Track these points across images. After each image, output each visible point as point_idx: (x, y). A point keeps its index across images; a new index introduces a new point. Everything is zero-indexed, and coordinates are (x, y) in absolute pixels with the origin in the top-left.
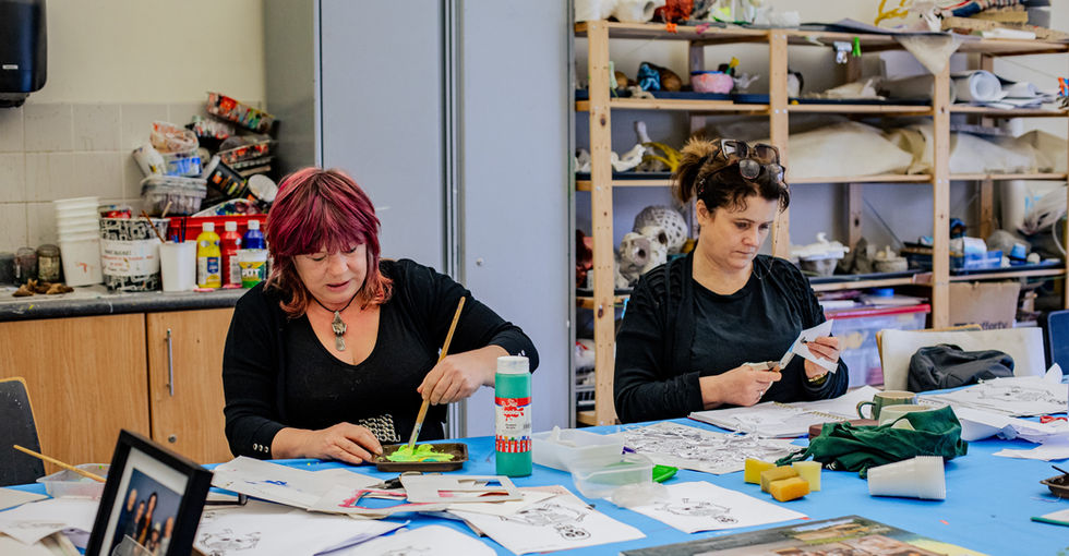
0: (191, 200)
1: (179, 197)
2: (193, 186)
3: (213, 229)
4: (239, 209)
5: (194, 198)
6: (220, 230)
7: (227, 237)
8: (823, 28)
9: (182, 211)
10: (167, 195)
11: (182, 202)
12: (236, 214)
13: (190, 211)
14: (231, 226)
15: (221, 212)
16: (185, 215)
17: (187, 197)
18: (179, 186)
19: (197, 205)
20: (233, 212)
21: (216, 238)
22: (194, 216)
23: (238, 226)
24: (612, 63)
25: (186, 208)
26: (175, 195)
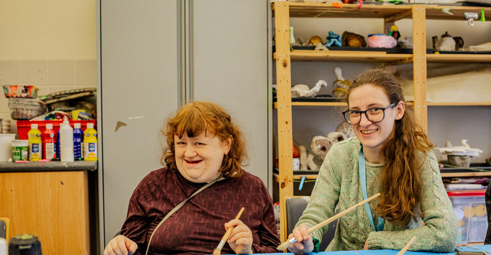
0: (30, 111)
1: (23, 109)
2: (30, 103)
3: (37, 128)
4: (58, 117)
5: (31, 110)
6: (42, 128)
7: (46, 132)
8: (461, 4)
9: (24, 117)
10: (16, 109)
11: (25, 112)
12: (56, 120)
13: (29, 117)
14: (49, 126)
15: (47, 118)
16: (27, 120)
17: (27, 110)
18: (22, 104)
19: (34, 113)
20: (54, 118)
21: (39, 133)
22: (31, 120)
23: (53, 127)
24: (292, 28)
25: (27, 116)
26: (21, 109)
